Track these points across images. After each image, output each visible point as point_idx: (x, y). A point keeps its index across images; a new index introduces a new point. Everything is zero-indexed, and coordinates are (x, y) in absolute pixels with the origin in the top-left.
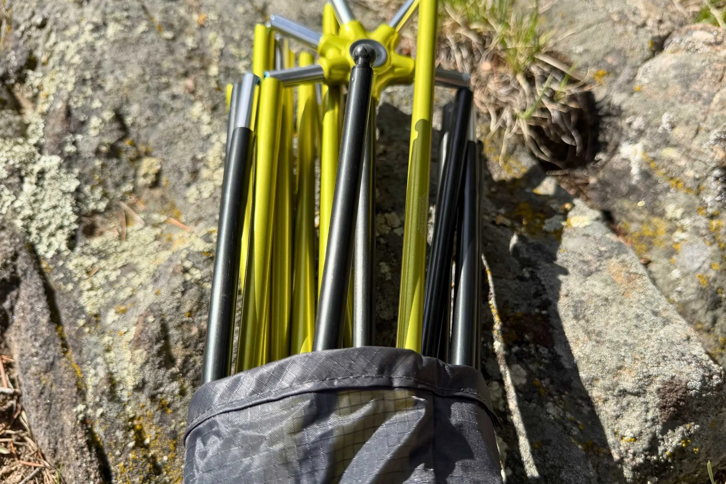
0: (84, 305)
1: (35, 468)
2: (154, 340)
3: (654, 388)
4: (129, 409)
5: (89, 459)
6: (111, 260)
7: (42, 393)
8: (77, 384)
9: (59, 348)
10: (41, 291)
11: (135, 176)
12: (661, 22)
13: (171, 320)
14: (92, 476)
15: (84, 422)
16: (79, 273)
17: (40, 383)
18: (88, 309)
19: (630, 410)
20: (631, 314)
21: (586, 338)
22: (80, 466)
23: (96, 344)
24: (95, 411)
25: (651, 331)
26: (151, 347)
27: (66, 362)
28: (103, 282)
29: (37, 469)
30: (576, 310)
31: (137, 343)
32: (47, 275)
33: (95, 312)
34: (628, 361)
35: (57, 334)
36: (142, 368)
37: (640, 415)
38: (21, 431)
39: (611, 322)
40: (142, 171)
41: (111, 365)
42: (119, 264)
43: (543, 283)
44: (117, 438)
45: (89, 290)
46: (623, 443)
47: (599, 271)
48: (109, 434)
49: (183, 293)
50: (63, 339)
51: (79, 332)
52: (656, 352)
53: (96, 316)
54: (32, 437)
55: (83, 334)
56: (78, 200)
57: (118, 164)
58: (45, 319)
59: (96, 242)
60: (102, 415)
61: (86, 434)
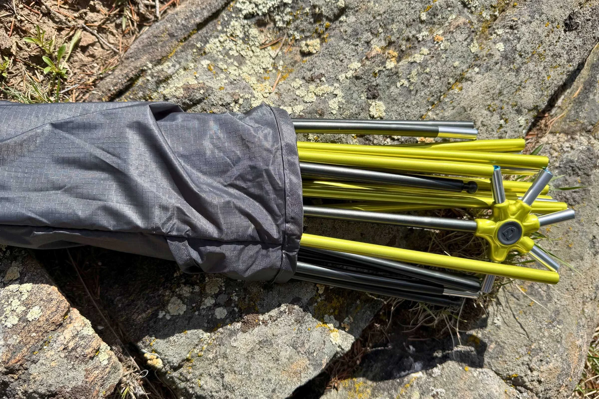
0: (210, 42)
1: (119, 49)
2: (190, 98)
3: (228, 394)
4: (155, 94)
5: (123, 82)
6: (243, 46)
7: (156, 37)
8: (163, 57)
9: (183, 37)
10: (214, 10)
11: (306, 38)
12: (540, 382)
13: (205, 103)
14: (116, 88)
15: (143, 71)
16: (229, 30)
17: (162, 33)
18: (208, 45)
19: (215, 382)
20: (270, 376)
21: (248, 350)
22: (119, 79)
23: (187, 60)
24: (150, 75)
25: (262, 389)
26: (186, 98)
27: (175, 45)
28: (227, 48)
29: (117, 51)
30: (264, 342)
31: (187, 88)
32: (226, 8)
33: (207, 51)
34: (240, 377)
35: (191, 31)
36: (174, 96)
37: (213, 388)
38: (138, 30)
39: (262, 364)
40: (309, 42)
41: (176, 74)
42: (243, 53)
43: (279, 319)
44: (138, 93)
45: (219, 41)
46: (197, 380)
47: (298, 354)
48: (140, 88)
49: (222, 105)
50: (189, 36)
51: (193, 46)
52: (249, 393)
53: (205, 52)
54: (136, 38)
55: (192, 49)
56: (278, 7)
57: (310, 23)
58: (198, 20)
59: (254, 31)
60: (148, 80)
61: (136, 75)
